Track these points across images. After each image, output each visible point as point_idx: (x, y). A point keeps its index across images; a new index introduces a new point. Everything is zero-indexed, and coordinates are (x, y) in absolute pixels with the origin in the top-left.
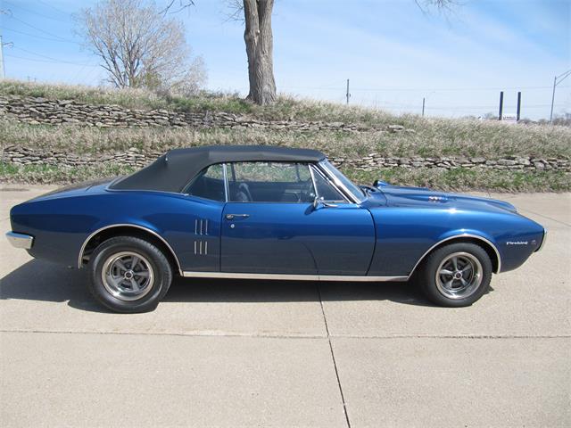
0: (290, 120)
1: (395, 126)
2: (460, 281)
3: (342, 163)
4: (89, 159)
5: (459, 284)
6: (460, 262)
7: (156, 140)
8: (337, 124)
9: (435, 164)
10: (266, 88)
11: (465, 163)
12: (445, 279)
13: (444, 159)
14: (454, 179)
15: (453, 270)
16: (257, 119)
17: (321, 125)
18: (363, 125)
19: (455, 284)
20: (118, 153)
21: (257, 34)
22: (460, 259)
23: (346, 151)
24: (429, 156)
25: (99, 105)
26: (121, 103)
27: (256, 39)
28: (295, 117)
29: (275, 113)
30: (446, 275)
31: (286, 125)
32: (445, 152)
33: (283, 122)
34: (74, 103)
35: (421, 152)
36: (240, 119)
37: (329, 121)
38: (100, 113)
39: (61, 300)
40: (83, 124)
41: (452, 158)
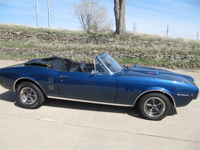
0: (129, 40)
1: (170, 43)
2: (155, 109)
3: (146, 56)
4: (59, 54)
5: (155, 110)
6: (156, 101)
7: (80, 47)
8: (147, 42)
9: (185, 58)
10: (121, 28)
11: (198, 58)
12: (149, 108)
13: (189, 56)
14: (192, 65)
15: (153, 104)
16: (117, 40)
17: (141, 42)
18: (157, 42)
19: (153, 111)
20: (68, 52)
21: (118, 9)
23: (148, 52)
24: (182, 55)
25: (64, 35)
26: (71, 35)
27: (118, 11)
28: (131, 39)
29: (124, 38)
30: (150, 106)
31: (128, 42)
32: (190, 53)
33: (126, 41)
34: (57, 35)
35: (179, 53)
36: (111, 40)
37: (144, 41)
38: (65, 38)
40: (59, 41)
41: (193, 56)
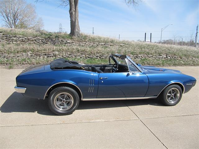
0: (86, 42)
1: (122, 44)
3: (106, 57)
4: (12, 56)
5: (172, 98)
6: (173, 91)
8: (103, 43)
9: (137, 57)
10: (77, 30)
11: (146, 57)
13: (140, 55)
14: (144, 62)
15: (171, 94)
16: (75, 41)
17: (97, 44)
18: (112, 44)
20: (24, 54)
21: (74, 11)
22: (173, 90)
23: (107, 53)
24: (134, 55)
25: (14, 36)
26: (23, 35)
27: (74, 13)
28: (88, 41)
29: (81, 39)
30: (169, 96)
31: (85, 44)
32: (140, 53)
33: (84, 43)
34: (3, 34)
35: (132, 53)
36: (69, 41)
37: (100, 42)
38: (15, 38)
39: (34, 112)
40: (8, 42)
41: (142, 55)
